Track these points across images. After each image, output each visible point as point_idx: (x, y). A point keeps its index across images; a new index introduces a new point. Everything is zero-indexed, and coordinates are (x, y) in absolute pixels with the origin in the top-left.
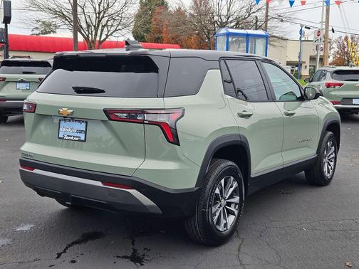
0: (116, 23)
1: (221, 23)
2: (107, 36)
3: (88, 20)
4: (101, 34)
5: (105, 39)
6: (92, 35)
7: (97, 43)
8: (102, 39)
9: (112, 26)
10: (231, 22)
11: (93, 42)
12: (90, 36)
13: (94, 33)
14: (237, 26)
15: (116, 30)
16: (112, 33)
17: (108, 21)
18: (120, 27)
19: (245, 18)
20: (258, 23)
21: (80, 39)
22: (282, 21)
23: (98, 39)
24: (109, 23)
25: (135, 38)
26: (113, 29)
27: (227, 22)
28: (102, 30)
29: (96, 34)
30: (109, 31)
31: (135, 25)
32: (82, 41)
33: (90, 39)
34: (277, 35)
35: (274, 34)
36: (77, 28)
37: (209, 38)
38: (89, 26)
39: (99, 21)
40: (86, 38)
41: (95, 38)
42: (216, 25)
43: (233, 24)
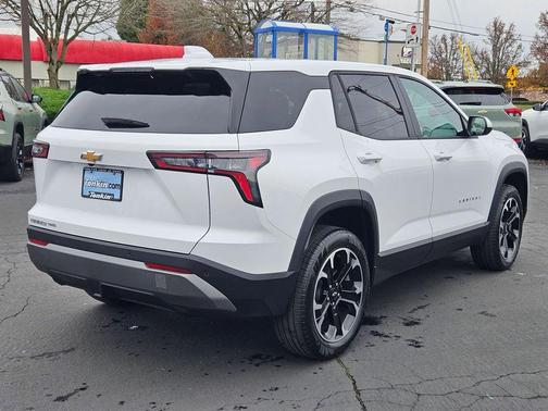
0: (91, 11)
1: (259, 12)
2: (77, 32)
3: (45, 6)
4: (67, 28)
5: (73, 38)
6: (52, 30)
7: (61, 43)
8: (69, 37)
9: (84, 15)
10: (275, 11)
11: (55, 41)
12: (49, 32)
13: (54, 27)
14: (284, 16)
15: (91, 23)
16: (85, 27)
17: (77, 8)
18: (97, 18)
19: (296, 6)
20: (316, 14)
21: (34, 36)
22: (352, 10)
23: (62, 36)
24: (80, 11)
25: (122, 37)
26: (86, 21)
27: (268, 12)
28: (69, 23)
29: (59, 29)
30: (79, 25)
31: (121, 14)
32: (36, 40)
33: (49, 36)
34: (345, 32)
35: (342, 31)
36: (27, 20)
37: (240, 37)
38: (46, 16)
39: (64, 8)
40: (43, 36)
41: (57, 35)
42: (251, 16)
43: (278, 14)
